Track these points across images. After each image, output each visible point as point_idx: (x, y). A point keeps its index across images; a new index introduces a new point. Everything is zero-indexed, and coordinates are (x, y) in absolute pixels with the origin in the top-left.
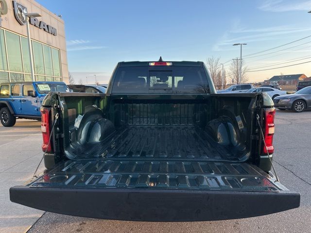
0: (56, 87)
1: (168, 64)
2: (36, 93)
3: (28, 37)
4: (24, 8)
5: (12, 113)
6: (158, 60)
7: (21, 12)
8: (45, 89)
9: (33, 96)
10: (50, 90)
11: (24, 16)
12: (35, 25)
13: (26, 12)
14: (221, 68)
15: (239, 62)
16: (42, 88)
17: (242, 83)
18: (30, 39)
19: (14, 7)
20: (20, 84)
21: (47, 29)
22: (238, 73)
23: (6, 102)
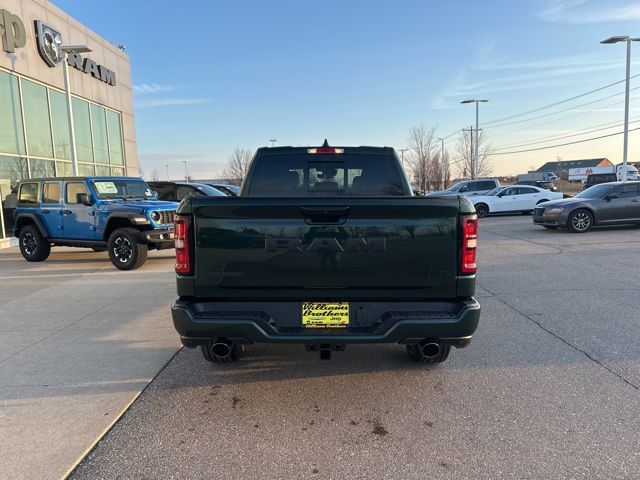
0: (126, 186)
1: (338, 151)
2: (92, 197)
3: (66, 90)
4: (56, 33)
5: (45, 235)
6: (321, 144)
7: (50, 41)
8: (108, 191)
9: (86, 204)
10: (116, 192)
11: (55, 49)
12: (75, 67)
13: (58, 42)
14: (440, 147)
15: (474, 135)
16: (103, 188)
17: (480, 176)
18: (70, 95)
19: (36, 31)
20: (61, 182)
21: (99, 72)
22: (473, 158)
23: (31, 215)
